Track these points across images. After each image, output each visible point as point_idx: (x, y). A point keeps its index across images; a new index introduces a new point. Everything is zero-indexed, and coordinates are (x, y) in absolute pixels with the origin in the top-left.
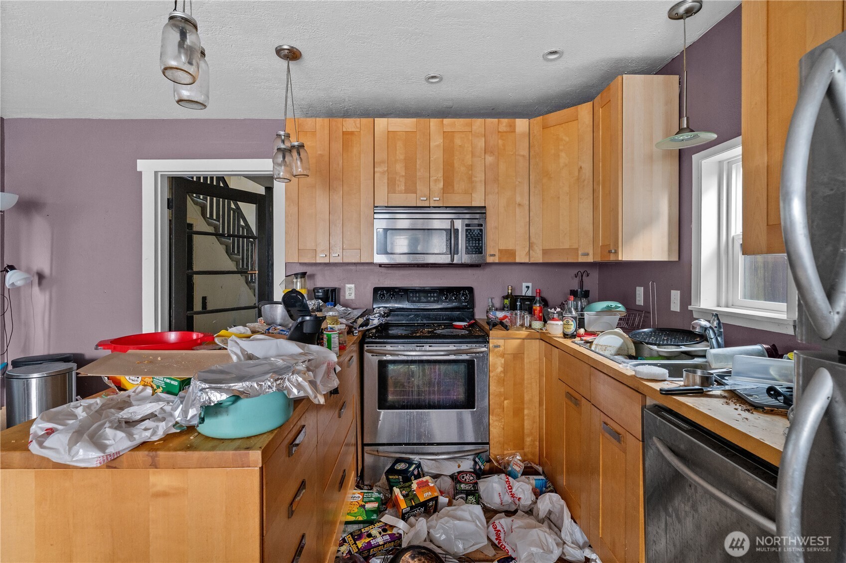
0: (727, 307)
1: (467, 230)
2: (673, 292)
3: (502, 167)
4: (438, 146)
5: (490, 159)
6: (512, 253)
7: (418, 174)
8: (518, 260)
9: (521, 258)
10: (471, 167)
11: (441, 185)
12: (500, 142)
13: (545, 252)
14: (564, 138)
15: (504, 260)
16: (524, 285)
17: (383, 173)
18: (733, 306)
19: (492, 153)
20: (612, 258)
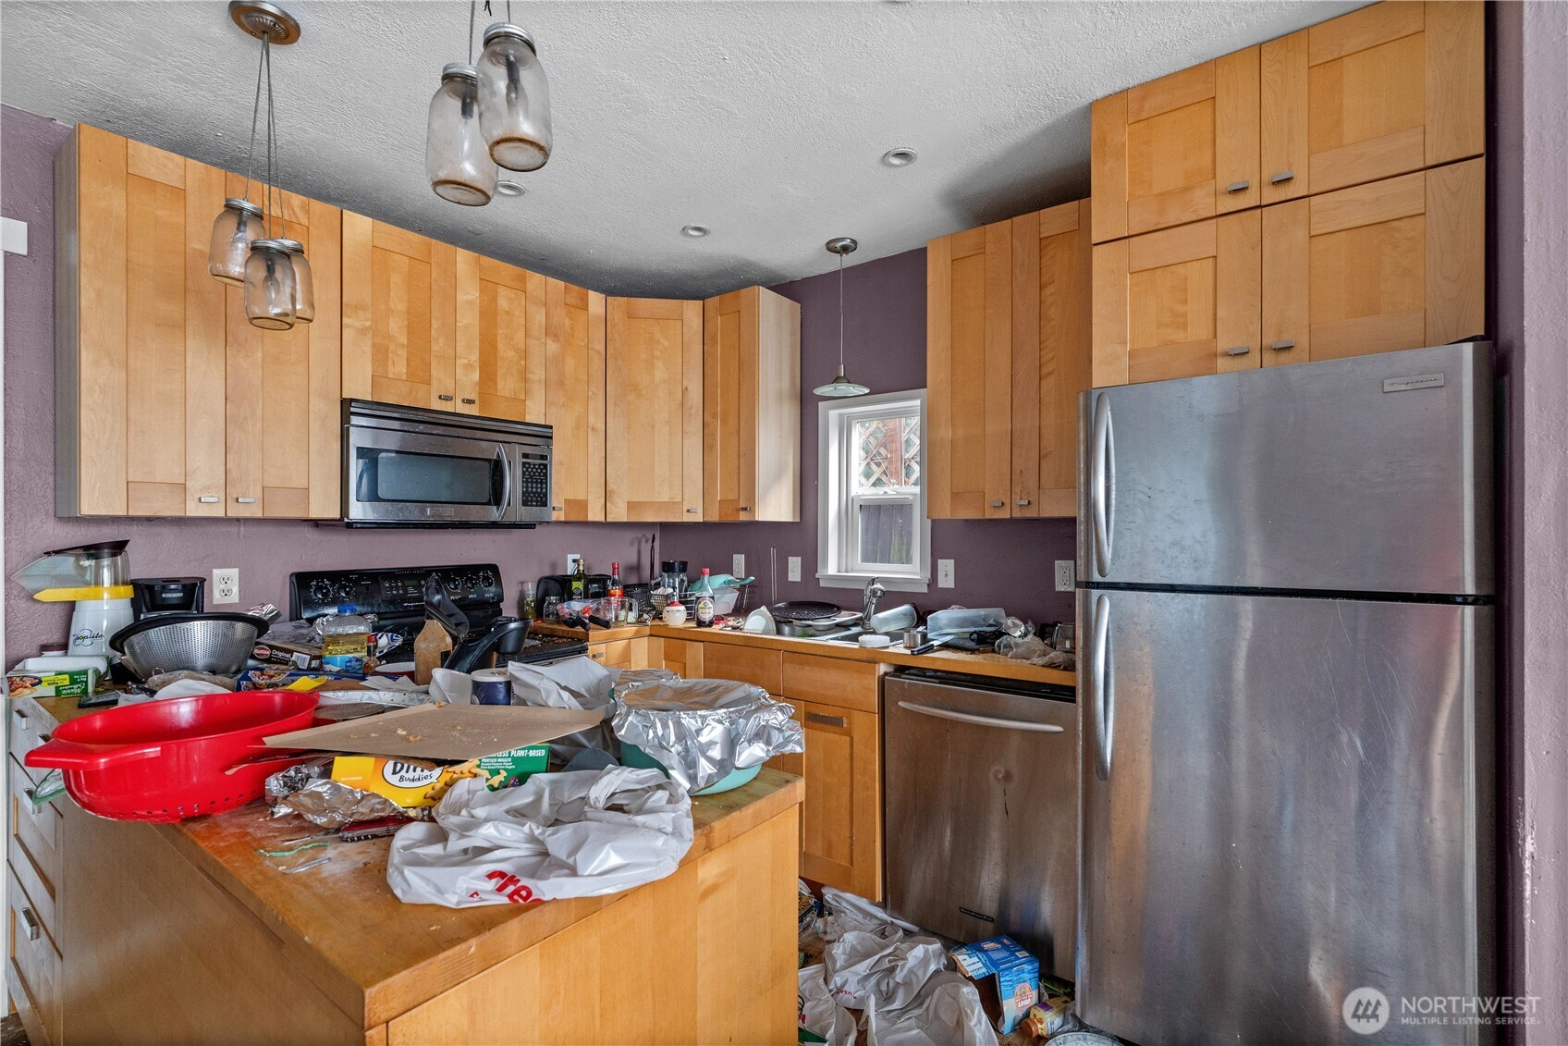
0: (847, 572)
1: (524, 464)
2: (791, 559)
3: (570, 364)
4: (470, 303)
5: (552, 347)
6: (583, 505)
7: (435, 347)
8: (591, 518)
9: (595, 514)
10: (525, 354)
11: (476, 376)
12: (567, 322)
13: (632, 506)
14: (661, 340)
15: (572, 518)
16: (570, 557)
17: (363, 331)
18: (852, 571)
19: (556, 337)
20: (743, 517)
